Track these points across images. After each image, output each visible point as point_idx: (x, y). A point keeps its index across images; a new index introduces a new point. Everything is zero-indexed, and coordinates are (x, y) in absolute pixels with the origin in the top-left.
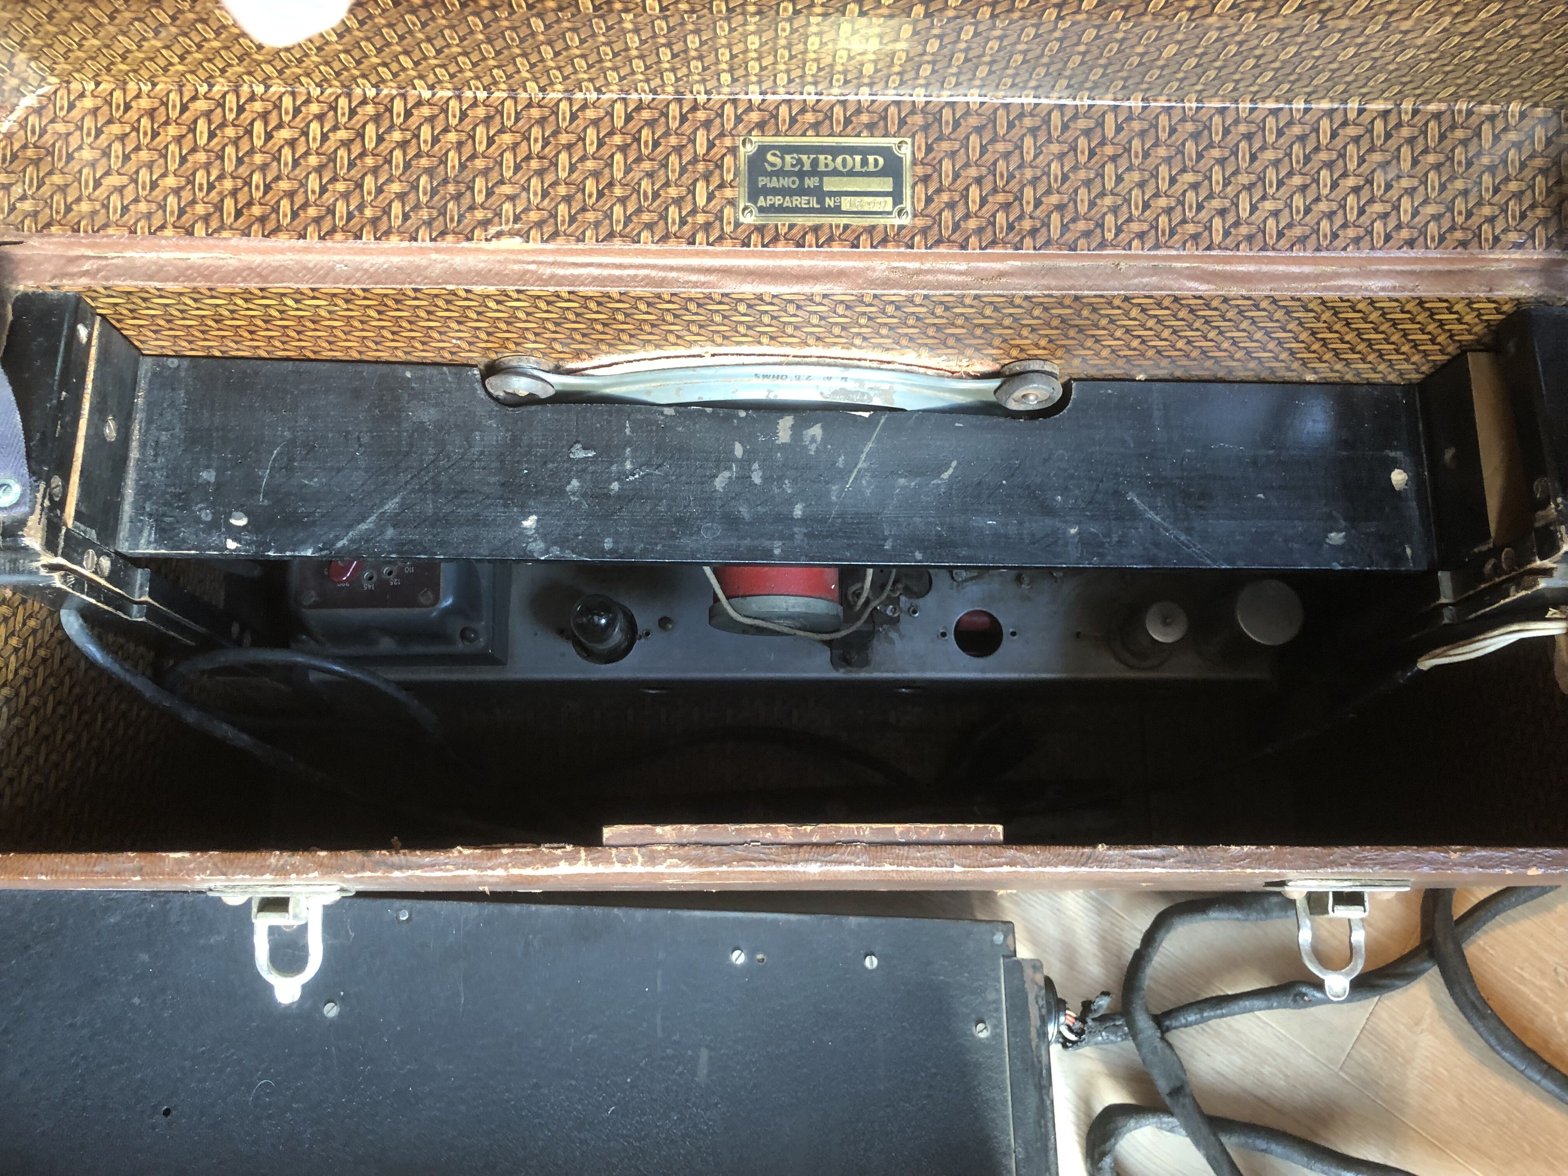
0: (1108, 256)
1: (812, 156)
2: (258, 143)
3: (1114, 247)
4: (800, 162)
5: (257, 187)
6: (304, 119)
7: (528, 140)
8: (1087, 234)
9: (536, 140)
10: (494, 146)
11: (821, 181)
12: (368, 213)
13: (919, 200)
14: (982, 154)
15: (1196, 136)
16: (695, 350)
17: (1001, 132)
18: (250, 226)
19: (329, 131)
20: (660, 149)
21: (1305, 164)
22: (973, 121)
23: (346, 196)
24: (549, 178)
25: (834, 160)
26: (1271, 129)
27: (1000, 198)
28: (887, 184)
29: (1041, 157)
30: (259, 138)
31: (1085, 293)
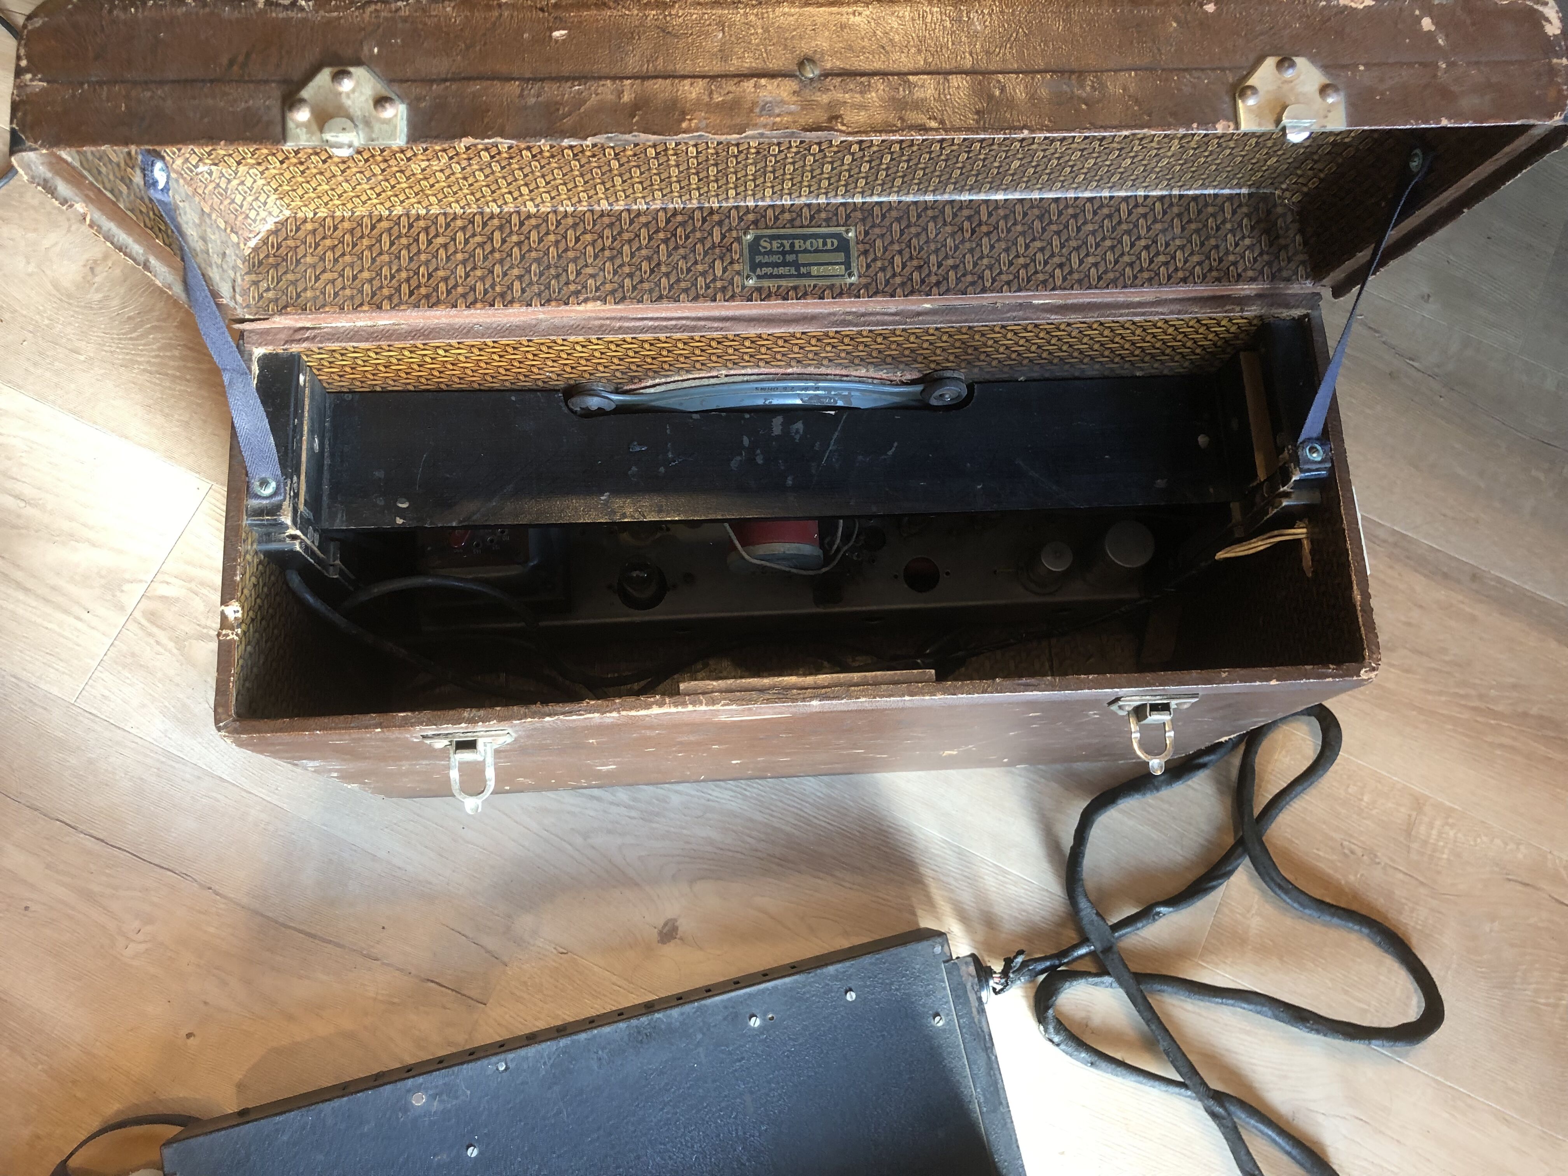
0: (987, 298)
1: (790, 241)
2: (423, 247)
3: (992, 291)
4: (782, 245)
5: (423, 276)
6: (452, 230)
7: (603, 238)
8: (973, 284)
9: (608, 238)
10: (580, 243)
11: (797, 256)
12: (498, 289)
13: (862, 266)
14: (901, 235)
15: (1041, 218)
16: (715, 374)
17: (913, 220)
18: (420, 300)
19: (469, 237)
20: (690, 240)
21: (1113, 232)
22: (894, 214)
23: (482, 279)
24: (618, 262)
25: (804, 243)
26: (1089, 210)
27: (915, 263)
28: (841, 257)
29: (940, 236)
30: (423, 244)
31: (976, 324)
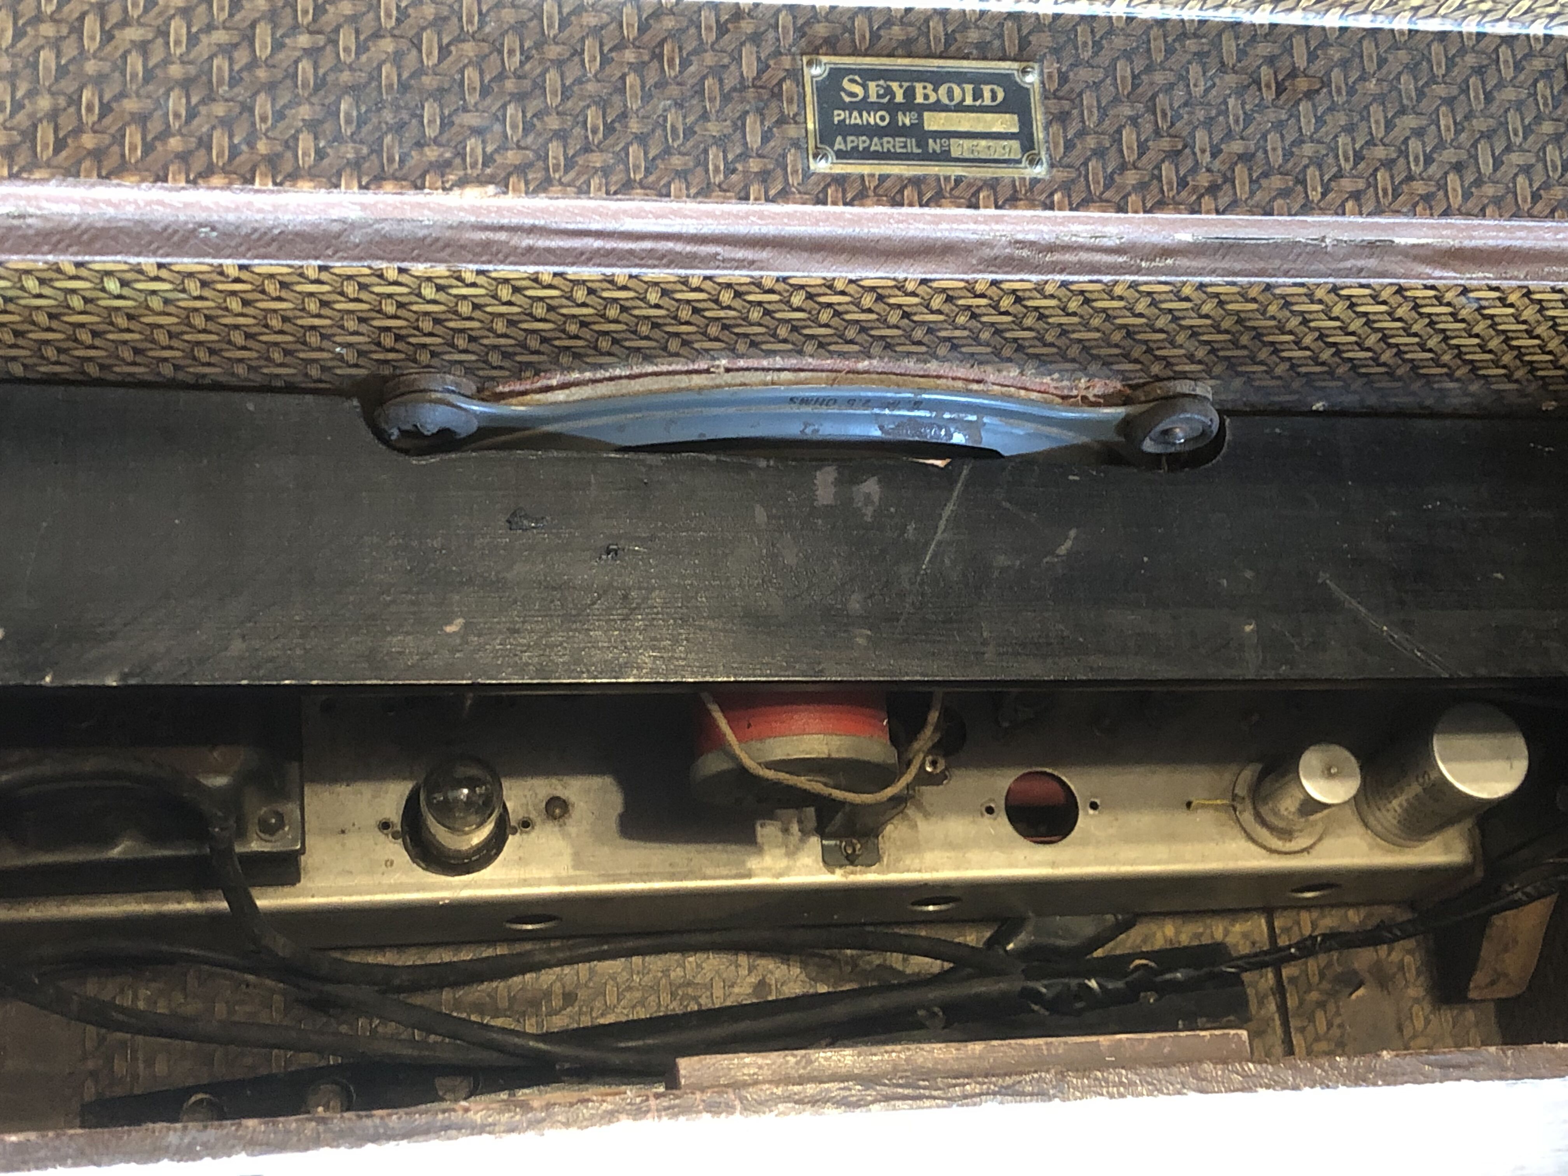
0: (1313, 225)
1: (906, 85)
2: (91, 46)
3: (1323, 211)
4: (889, 91)
5: (90, 108)
6: (160, 14)
7: (500, 52)
8: (1285, 193)
9: (511, 52)
10: (451, 59)
11: (920, 117)
12: (262, 147)
13: (1056, 145)
14: (1135, 86)
15: (1413, 69)
17: (1159, 58)
18: (79, 162)
19: (200, 31)
20: (692, 69)
21: (1555, 108)
22: (1119, 42)
23: (227, 123)
24: (534, 105)
25: (935, 90)
26: (1506, 62)
27: (1165, 144)
28: (1006, 123)
29: (1214, 92)
30: (92, 38)
31: (1281, 280)
